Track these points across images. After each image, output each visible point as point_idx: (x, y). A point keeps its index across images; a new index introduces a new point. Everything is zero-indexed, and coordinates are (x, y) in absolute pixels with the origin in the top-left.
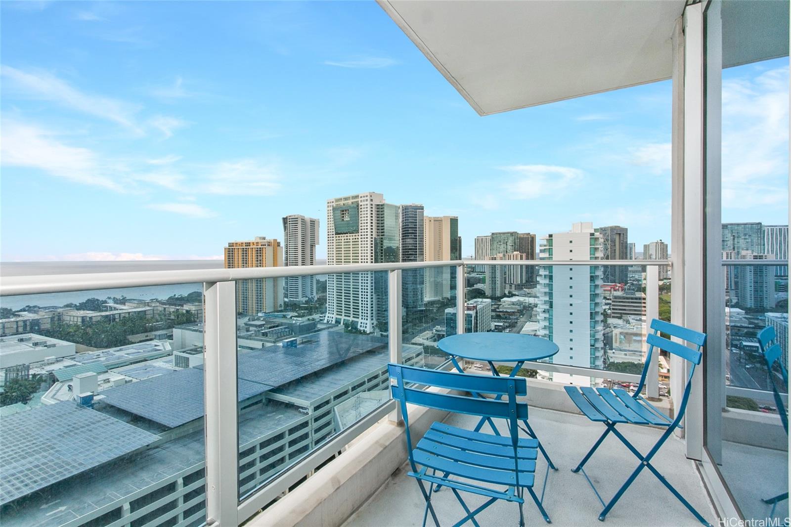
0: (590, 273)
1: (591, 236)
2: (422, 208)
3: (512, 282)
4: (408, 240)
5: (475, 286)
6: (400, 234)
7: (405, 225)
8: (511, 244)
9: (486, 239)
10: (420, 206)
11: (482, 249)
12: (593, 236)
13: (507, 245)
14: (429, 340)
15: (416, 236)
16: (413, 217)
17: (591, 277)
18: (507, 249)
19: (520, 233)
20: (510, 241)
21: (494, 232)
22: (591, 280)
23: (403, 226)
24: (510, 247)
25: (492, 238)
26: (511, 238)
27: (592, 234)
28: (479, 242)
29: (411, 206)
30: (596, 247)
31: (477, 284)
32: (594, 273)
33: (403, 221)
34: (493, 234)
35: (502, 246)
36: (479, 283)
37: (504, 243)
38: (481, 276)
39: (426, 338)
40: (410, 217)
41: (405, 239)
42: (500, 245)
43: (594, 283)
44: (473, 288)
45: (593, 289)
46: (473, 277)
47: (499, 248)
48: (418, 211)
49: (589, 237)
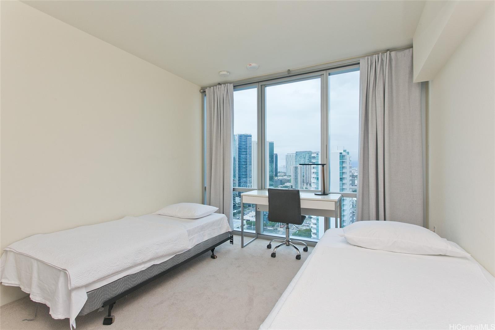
0: (340, 176)
1: (340, 154)
2: (251, 136)
3: (308, 182)
4: (242, 156)
5: (285, 184)
6: (237, 152)
7: (240, 147)
8: (308, 159)
9: (293, 155)
10: (250, 135)
11: (290, 161)
12: (342, 154)
13: (305, 159)
14: (253, 217)
15: (247, 153)
16: (245, 141)
17: (340, 178)
18: (305, 161)
19: (313, 152)
20: (307, 157)
21: (297, 151)
22: (340, 180)
23: (239, 147)
24: (307, 160)
25: (296, 155)
26: (307, 155)
27: (341, 153)
28: (288, 157)
29: (244, 135)
30: (343, 161)
31: (286, 183)
32: (342, 176)
33: (239, 144)
34: (297, 152)
35: (302, 160)
36: (288, 182)
37: (303, 158)
38: (289, 178)
39: (251, 216)
40: (243, 142)
41: (240, 155)
42: (301, 159)
43: (342, 182)
44: (284, 185)
45: (341, 186)
46: (284, 179)
47: (300, 160)
48: (248, 137)
49: (339, 155)
